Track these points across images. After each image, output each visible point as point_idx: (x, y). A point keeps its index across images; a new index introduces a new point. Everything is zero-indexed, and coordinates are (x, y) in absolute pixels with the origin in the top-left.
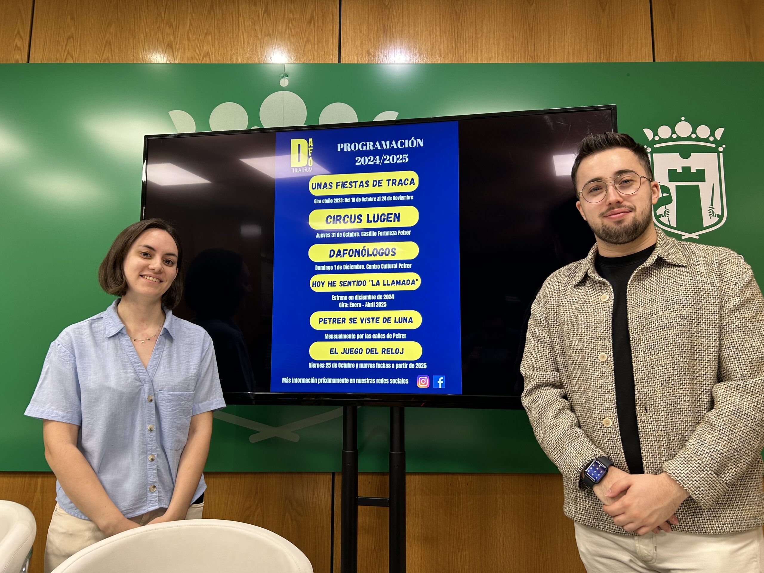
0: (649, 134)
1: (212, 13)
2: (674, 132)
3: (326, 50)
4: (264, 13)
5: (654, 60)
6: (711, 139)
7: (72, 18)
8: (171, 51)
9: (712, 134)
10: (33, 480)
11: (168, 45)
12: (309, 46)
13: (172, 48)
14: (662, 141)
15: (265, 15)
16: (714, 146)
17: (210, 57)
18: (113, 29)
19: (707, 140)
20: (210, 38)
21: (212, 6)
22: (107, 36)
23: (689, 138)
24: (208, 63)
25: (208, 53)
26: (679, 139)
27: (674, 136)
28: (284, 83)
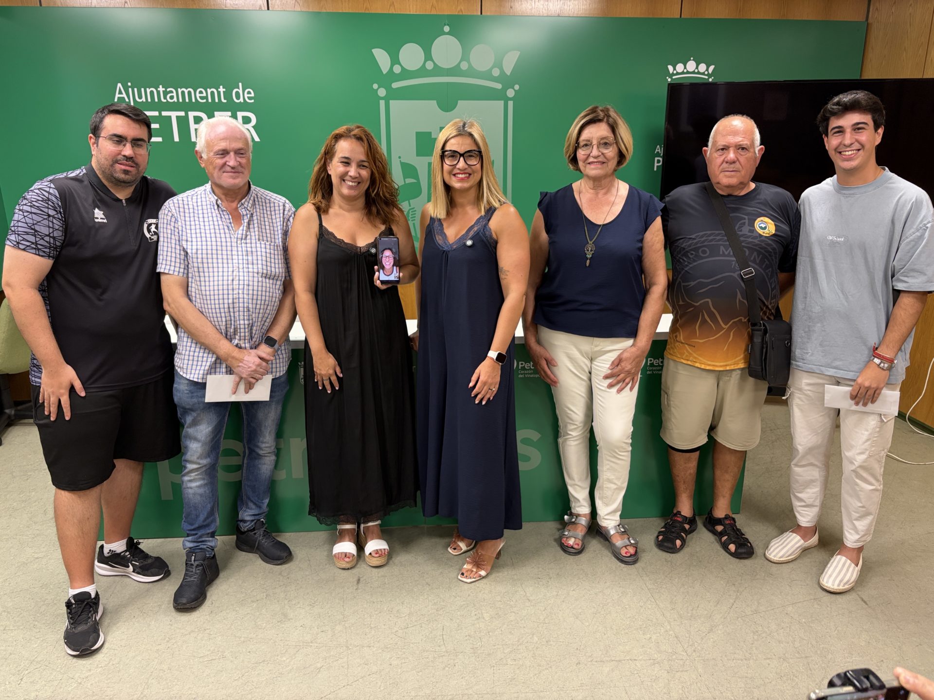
0: (670, 68)
2: (685, 68)
3: (472, 2)
5: (681, 16)
6: (706, 73)
9: (707, 70)
14: (678, 74)
16: (707, 77)
17: (394, 8)
19: (703, 74)
23: (693, 72)
24: (393, 12)
25: (393, 3)
26: (688, 72)
27: (685, 71)
28: (447, 29)
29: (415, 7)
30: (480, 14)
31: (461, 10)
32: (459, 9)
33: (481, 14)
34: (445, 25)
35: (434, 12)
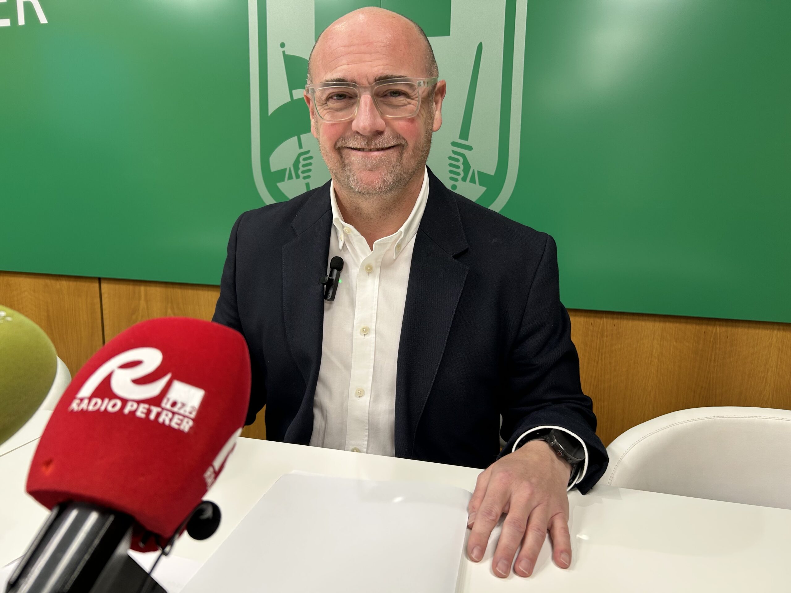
10: (137, 288)
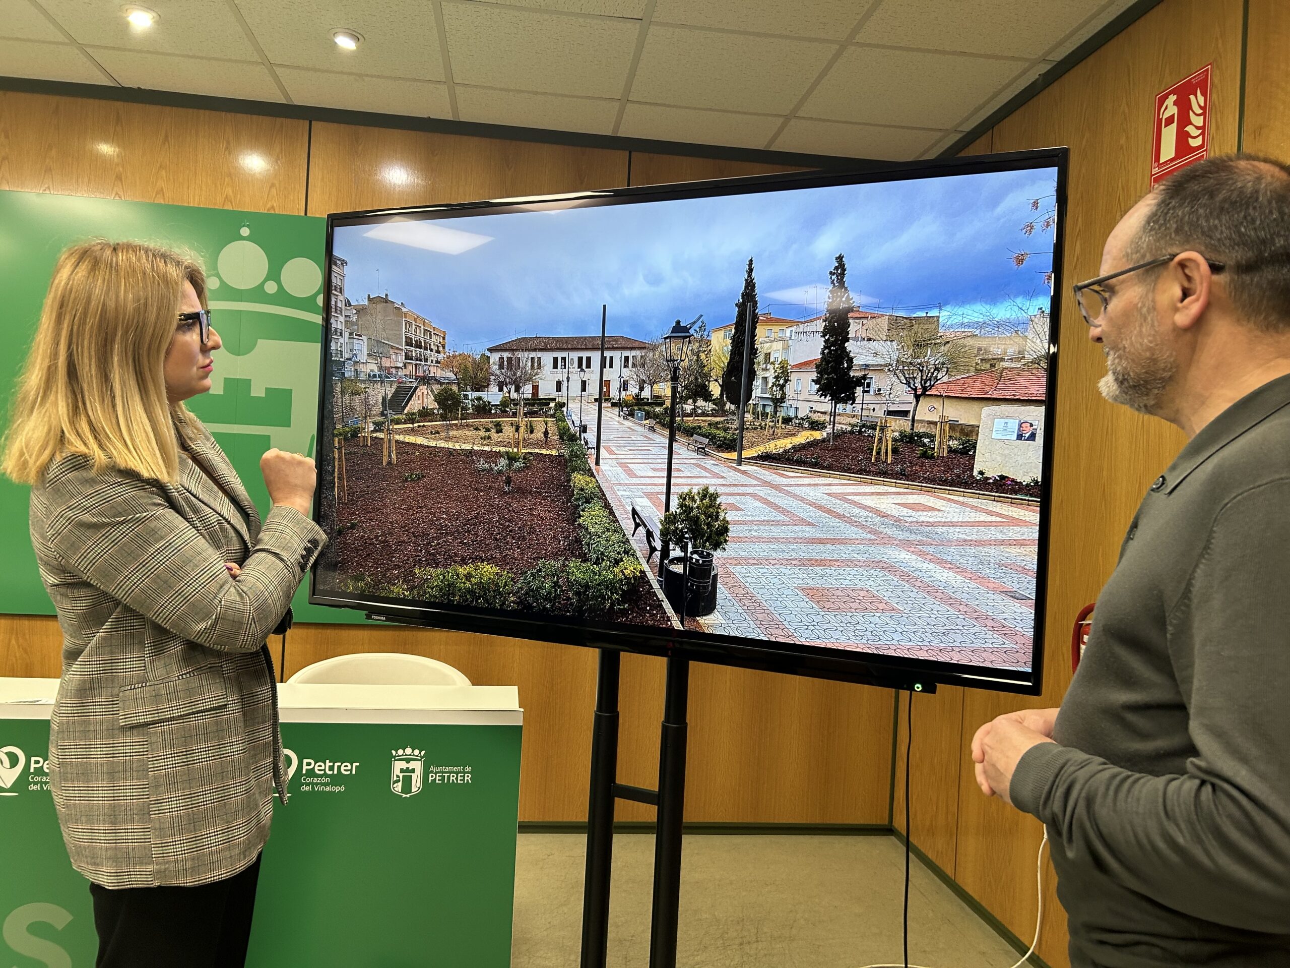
1: (167, 144)
3: (292, 198)
4: (225, 150)
7: (7, 137)
8: (120, 184)
11: (117, 177)
12: (274, 191)
13: (121, 180)
15: (227, 152)
17: (163, 195)
18: (53, 152)
20: (164, 173)
21: (166, 136)
22: (47, 161)
24: (163, 202)
25: (162, 188)
28: (245, 232)
29: (197, 198)
30: (303, 214)
31: (273, 207)
32: (269, 206)
33: (306, 214)
34: (244, 226)
35: (228, 207)
